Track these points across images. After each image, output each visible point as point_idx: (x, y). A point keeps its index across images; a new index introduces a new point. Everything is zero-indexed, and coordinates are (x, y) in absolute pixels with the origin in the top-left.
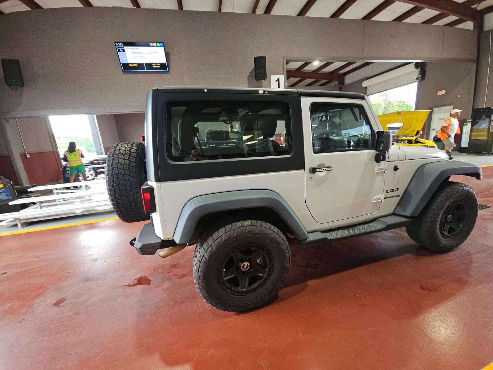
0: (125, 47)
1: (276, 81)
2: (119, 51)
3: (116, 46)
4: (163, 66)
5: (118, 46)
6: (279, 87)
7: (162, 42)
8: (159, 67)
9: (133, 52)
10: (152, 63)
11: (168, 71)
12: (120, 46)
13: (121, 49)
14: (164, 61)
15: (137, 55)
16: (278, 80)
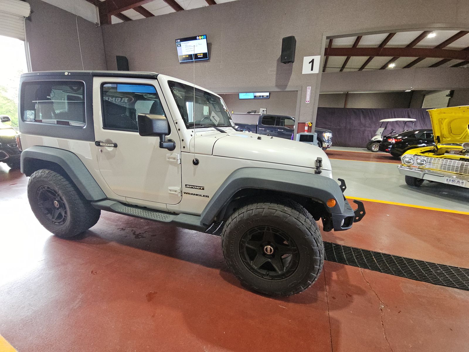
0: (181, 43)
1: (310, 63)
2: (178, 45)
3: (176, 42)
4: (205, 55)
5: (177, 42)
6: (312, 70)
7: (205, 35)
8: (202, 56)
9: (186, 46)
10: (198, 54)
11: (209, 59)
12: (178, 42)
13: (179, 45)
14: (206, 51)
15: (188, 48)
16: (312, 61)
